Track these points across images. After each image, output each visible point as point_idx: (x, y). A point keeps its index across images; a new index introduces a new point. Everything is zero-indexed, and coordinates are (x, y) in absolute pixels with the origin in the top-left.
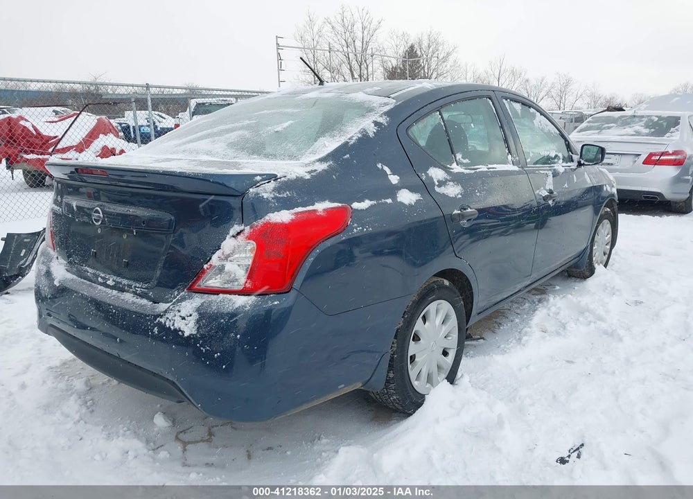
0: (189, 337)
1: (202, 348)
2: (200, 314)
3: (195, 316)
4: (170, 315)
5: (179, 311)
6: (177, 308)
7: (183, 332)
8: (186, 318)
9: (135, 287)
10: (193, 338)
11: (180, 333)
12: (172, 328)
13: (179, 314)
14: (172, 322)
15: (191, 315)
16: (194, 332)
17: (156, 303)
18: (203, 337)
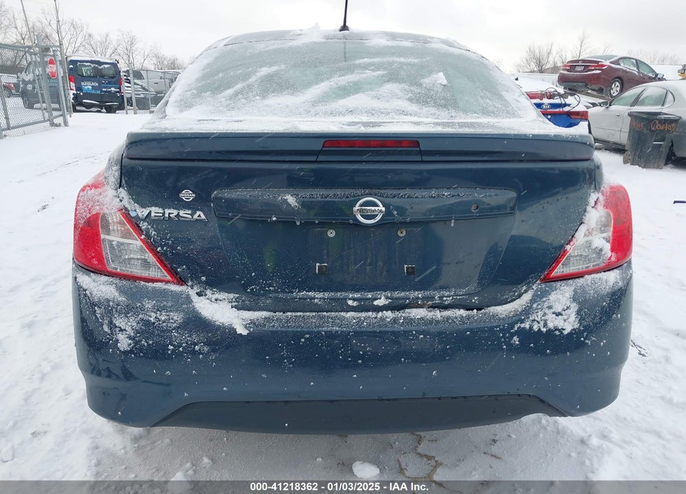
0: (570, 334)
1: (587, 341)
2: (579, 303)
3: (574, 307)
4: (538, 316)
5: (550, 307)
6: (546, 304)
7: (561, 330)
8: (563, 313)
9: (441, 298)
10: (576, 333)
11: (557, 333)
12: (544, 330)
13: (552, 311)
14: (542, 323)
15: (568, 308)
16: (576, 326)
17: (481, 309)
18: (587, 328)
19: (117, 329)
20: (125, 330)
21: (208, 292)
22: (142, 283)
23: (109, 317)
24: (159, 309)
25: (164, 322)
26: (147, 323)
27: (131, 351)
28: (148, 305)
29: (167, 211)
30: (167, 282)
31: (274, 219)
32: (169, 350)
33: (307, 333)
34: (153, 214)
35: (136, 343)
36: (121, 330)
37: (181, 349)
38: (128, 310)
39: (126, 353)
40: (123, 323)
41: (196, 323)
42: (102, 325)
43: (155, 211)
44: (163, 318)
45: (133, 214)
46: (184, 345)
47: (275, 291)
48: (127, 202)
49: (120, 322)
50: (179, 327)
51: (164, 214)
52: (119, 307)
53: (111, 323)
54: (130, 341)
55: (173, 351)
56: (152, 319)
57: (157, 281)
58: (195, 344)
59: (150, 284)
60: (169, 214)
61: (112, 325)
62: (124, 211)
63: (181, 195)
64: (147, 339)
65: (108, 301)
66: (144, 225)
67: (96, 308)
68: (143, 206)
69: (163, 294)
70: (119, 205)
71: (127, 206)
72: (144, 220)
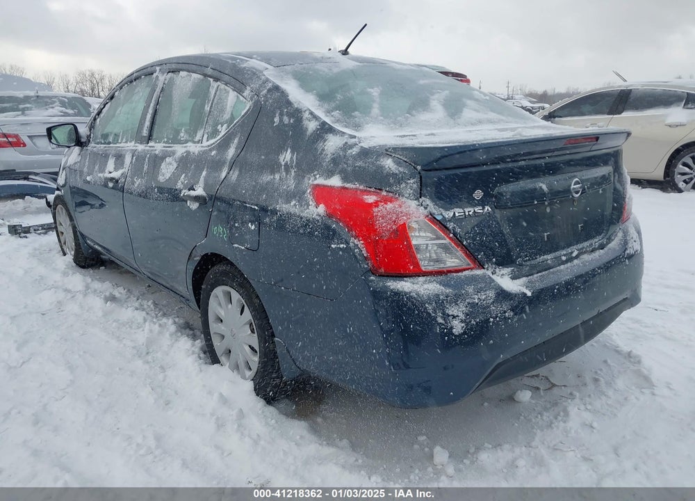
5: (632, 238)
8: (636, 240)
13: (633, 240)
19: (451, 318)
20: (457, 316)
21: (497, 270)
22: (455, 274)
23: (441, 309)
24: (479, 291)
25: (484, 301)
26: (473, 305)
27: (465, 333)
28: (470, 290)
29: (466, 210)
30: (472, 269)
31: (536, 202)
32: (490, 322)
33: (557, 285)
34: (457, 215)
35: (467, 325)
36: (454, 317)
37: (498, 319)
38: (456, 299)
39: (460, 335)
40: (456, 311)
41: (503, 295)
42: (435, 319)
43: (458, 212)
44: (483, 297)
45: (439, 218)
46: (499, 315)
47: (529, 260)
48: (432, 208)
49: (452, 310)
50: (493, 302)
51: (464, 212)
52: (449, 298)
53: (444, 313)
54: (463, 325)
55: (493, 322)
56: (476, 301)
57: (465, 270)
58: (505, 312)
59: (460, 274)
60: (469, 212)
61: (446, 316)
62: (430, 216)
63: (474, 195)
64: (474, 318)
65: (437, 296)
66: (451, 225)
67: (427, 305)
68: (447, 210)
69: (474, 279)
70: (426, 212)
71: (434, 211)
72: (450, 221)
